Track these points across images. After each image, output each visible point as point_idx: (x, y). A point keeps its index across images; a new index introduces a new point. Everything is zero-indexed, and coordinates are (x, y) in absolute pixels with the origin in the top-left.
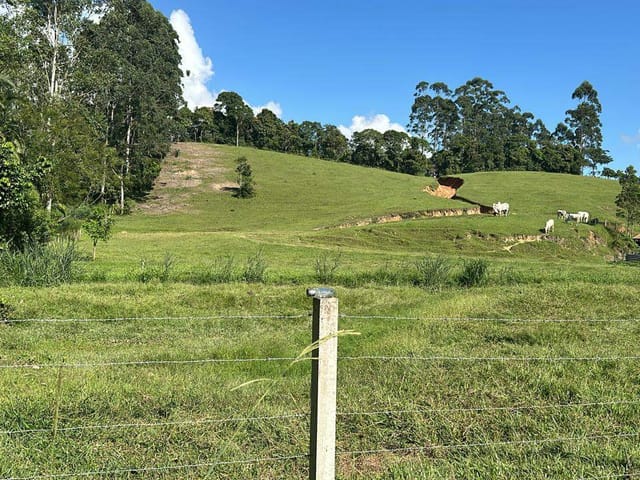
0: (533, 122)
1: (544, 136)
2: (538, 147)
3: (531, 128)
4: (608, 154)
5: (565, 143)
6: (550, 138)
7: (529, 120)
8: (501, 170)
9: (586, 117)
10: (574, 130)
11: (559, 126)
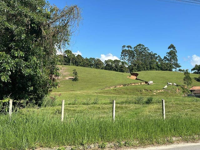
0: (157, 56)
1: (160, 60)
2: (159, 63)
3: (156, 58)
4: (180, 65)
5: (167, 62)
6: (162, 60)
7: (156, 55)
8: (149, 70)
9: (172, 54)
11: (165, 57)
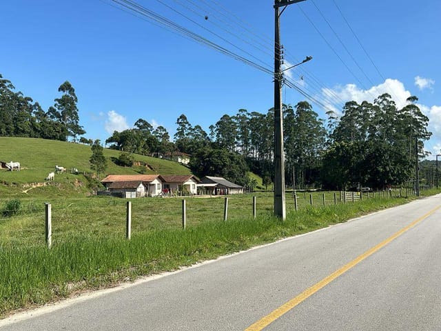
0: (33, 104)
1: (41, 114)
2: (37, 121)
3: (31, 108)
4: (83, 129)
5: (55, 120)
6: (45, 115)
7: (30, 102)
8: (11, 136)
9: (68, 104)
10: (60, 112)
11: (50, 108)
